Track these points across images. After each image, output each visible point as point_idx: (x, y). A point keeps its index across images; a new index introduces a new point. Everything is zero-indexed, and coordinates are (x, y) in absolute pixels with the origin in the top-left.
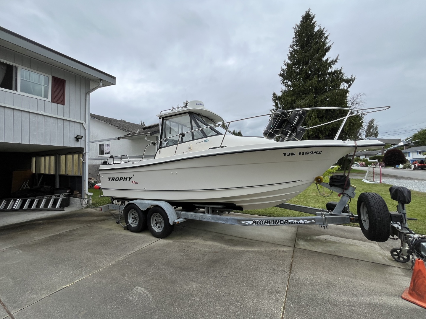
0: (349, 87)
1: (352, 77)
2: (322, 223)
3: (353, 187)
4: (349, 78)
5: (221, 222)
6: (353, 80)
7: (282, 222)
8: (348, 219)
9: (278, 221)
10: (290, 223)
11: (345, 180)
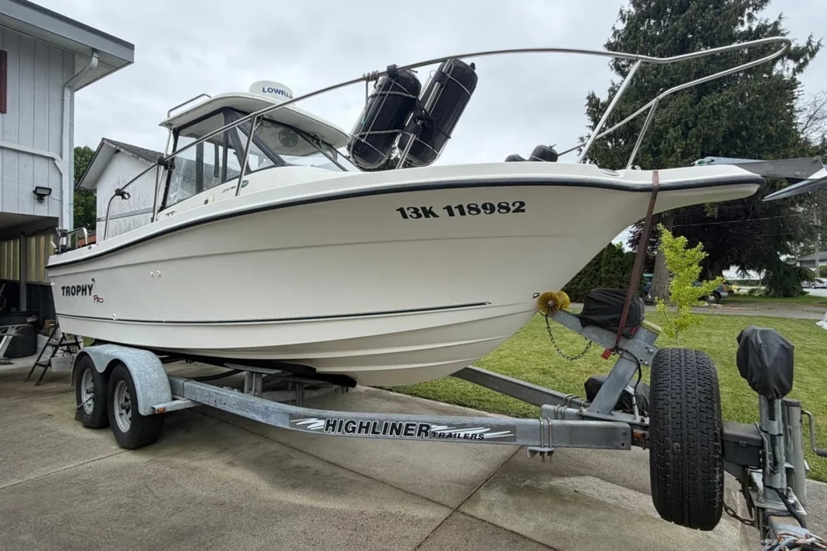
0: (800, 69)
1: (809, 43)
2: (538, 443)
3: (648, 328)
4: (802, 44)
5: (254, 415)
6: (813, 50)
7: (412, 430)
8: (625, 434)
9: (401, 425)
10: (434, 433)
11: (623, 306)
